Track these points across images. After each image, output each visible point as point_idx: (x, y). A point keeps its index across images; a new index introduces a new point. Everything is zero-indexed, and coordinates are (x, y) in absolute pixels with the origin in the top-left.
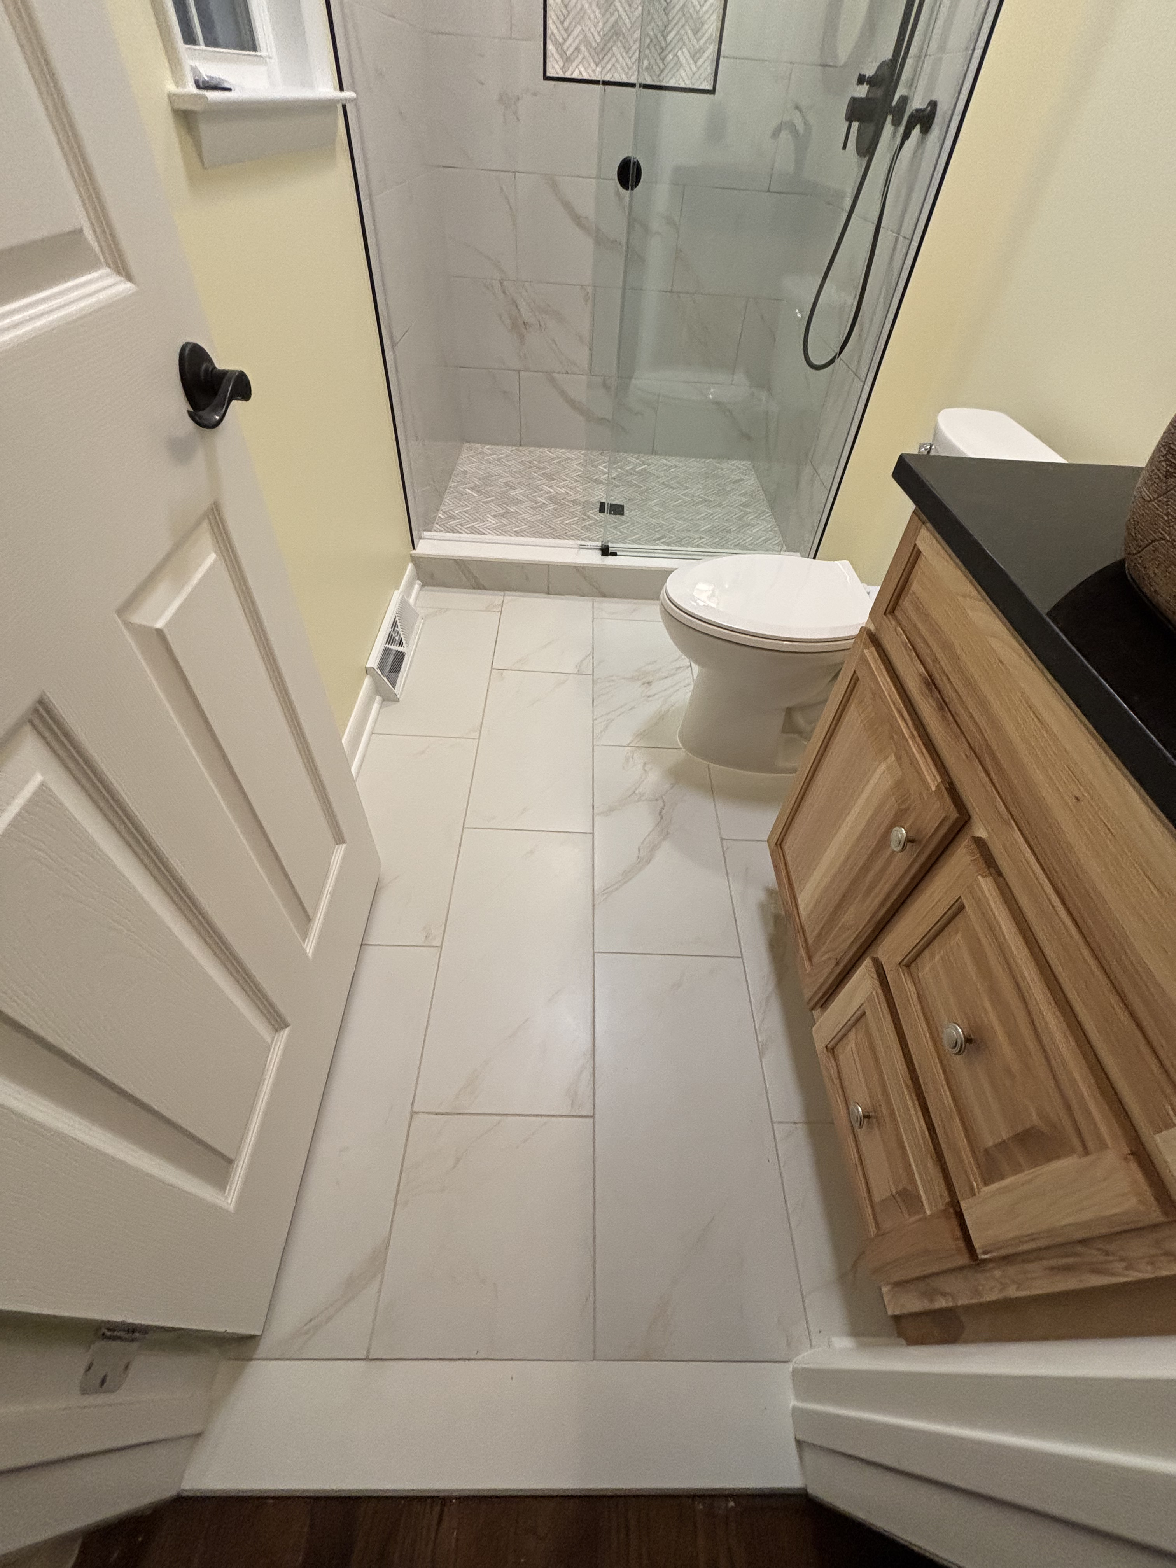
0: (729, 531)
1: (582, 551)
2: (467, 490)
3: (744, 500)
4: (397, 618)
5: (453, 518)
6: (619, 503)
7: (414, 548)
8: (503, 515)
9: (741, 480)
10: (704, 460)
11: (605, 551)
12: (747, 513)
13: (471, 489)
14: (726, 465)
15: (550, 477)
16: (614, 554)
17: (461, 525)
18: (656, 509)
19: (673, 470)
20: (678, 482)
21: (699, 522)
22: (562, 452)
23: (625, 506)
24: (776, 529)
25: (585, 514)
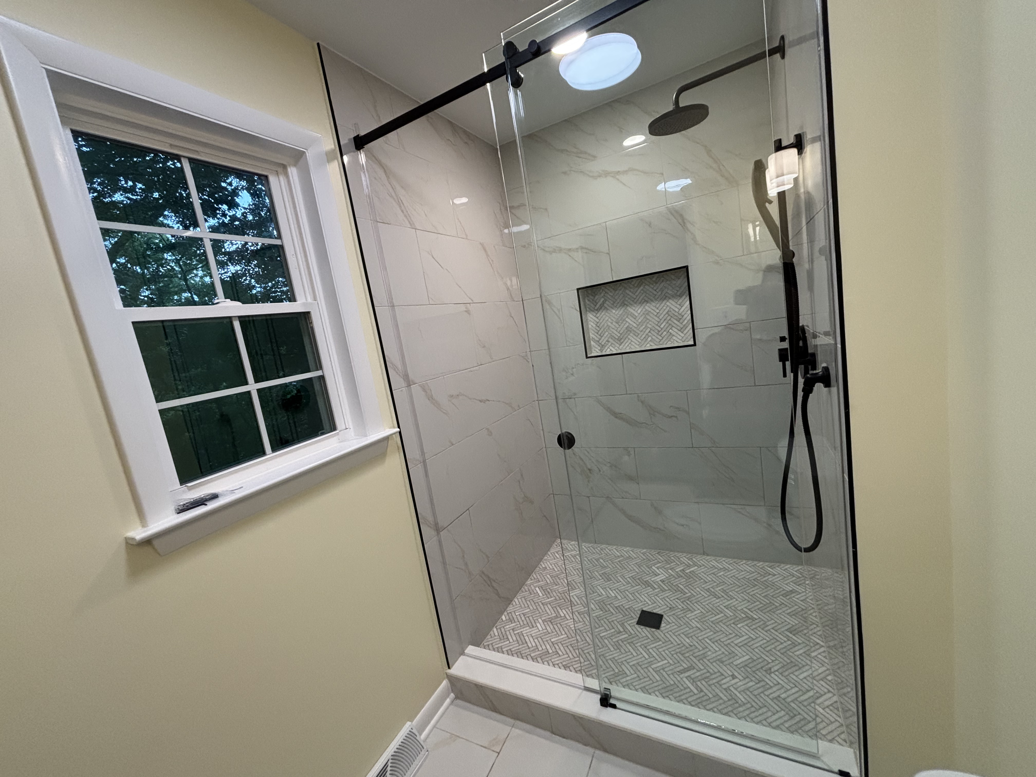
0: (769, 671)
1: (585, 692)
2: (537, 589)
3: (793, 621)
4: (390, 761)
5: (511, 620)
6: (659, 613)
7: (449, 668)
8: (551, 621)
9: (792, 592)
10: (756, 562)
11: (605, 701)
12: (794, 645)
13: (541, 587)
14: (778, 570)
15: (607, 578)
16: (614, 706)
17: (513, 629)
18: (694, 624)
19: (722, 573)
20: (724, 591)
21: (738, 651)
22: (627, 551)
23: (665, 616)
24: (830, 678)
25: (622, 625)
